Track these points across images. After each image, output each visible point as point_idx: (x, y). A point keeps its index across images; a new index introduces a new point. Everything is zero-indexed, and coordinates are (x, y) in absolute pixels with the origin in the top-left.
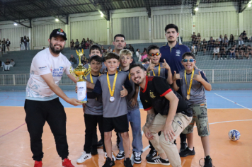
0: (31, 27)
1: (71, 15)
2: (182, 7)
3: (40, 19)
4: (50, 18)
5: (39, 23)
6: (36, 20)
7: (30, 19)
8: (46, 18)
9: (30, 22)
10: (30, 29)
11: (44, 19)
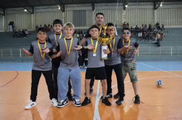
0: (4, 15)
1: (36, 7)
2: (118, 4)
3: (12, 9)
4: (20, 9)
5: (11, 12)
6: (9, 9)
7: (4, 9)
8: (17, 9)
9: (4, 11)
10: (3, 16)
11: (15, 9)
